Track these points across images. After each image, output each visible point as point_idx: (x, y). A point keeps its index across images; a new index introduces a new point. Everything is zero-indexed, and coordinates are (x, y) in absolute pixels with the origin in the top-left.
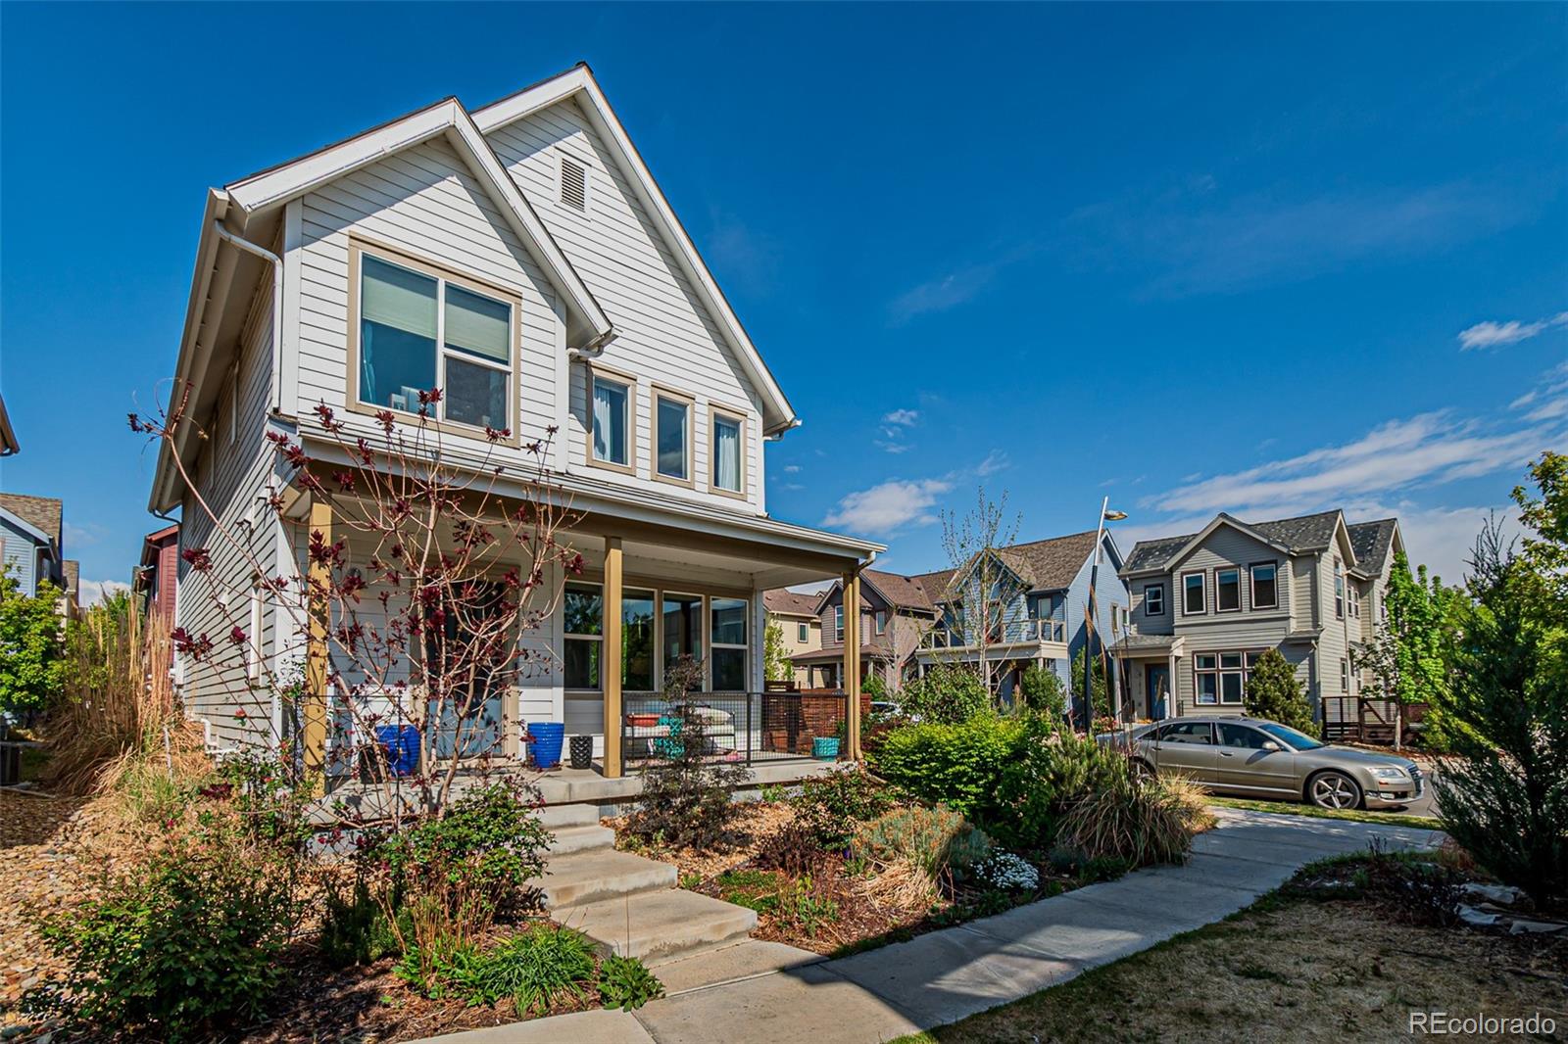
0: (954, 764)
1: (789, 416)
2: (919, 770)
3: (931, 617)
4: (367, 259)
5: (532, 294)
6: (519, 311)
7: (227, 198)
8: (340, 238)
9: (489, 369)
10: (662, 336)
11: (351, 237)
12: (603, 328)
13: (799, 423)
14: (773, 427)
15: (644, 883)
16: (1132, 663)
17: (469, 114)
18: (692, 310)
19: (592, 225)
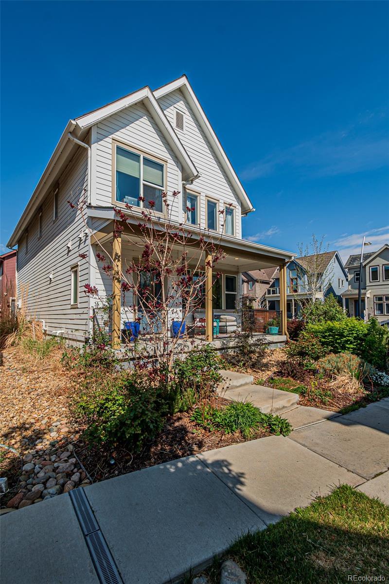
0: (345, 337)
1: (251, 207)
2: (328, 339)
3: (269, 283)
4: (118, 148)
5: (171, 161)
6: (167, 167)
7: (76, 124)
8: (109, 140)
9: (155, 189)
10: (208, 177)
11: (113, 139)
12: (196, 174)
13: (254, 210)
14: (245, 212)
15: (243, 382)
16: (349, 300)
17: (152, 92)
18: (218, 168)
19: (186, 136)
